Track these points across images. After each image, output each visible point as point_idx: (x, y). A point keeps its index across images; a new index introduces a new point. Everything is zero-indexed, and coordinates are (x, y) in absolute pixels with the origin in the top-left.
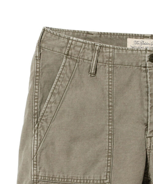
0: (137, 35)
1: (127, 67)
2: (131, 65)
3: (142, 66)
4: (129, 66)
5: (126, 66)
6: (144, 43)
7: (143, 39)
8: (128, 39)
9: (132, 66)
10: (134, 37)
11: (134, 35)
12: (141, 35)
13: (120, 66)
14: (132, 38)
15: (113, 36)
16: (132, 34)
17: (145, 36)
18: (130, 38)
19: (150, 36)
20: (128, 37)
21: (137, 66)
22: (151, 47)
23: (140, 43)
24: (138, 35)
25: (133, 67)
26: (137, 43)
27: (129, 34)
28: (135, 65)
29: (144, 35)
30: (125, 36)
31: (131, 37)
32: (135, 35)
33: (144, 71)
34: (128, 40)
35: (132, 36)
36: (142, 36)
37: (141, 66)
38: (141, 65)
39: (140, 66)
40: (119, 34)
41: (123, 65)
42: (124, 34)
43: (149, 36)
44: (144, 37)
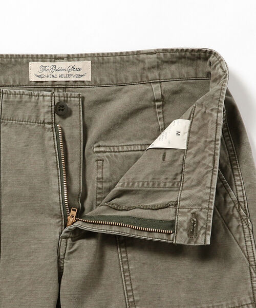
0: (44, 57)
1: (21, 124)
2: (28, 119)
3: (46, 121)
4: (25, 122)
5: (21, 122)
6: (57, 68)
7: (54, 62)
8: (30, 63)
9: (30, 122)
10: (40, 59)
11: (39, 57)
12: (51, 55)
13: (11, 121)
14: (37, 61)
15: (5, 59)
16: (37, 55)
17: (58, 56)
18: (33, 61)
19: (66, 56)
20: (31, 59)
21: (38, 123)
22: (68, 74)
23: (49, 68)
24: (46, 55)
25: (32, 123)
26: (45, 69)
27: (32, 55)
28: (34, 121)
29: (55, 56)
30: (25, 59)
31: (35, 59)
32: (42, 55)
33: (49, 129)
34: (30, 66)
35: (37, 58)
36: (53, 57)
37: (44, 123)
38: (44, 121)
39: (42, 122)
40: (16, 55)
41: (15, 121)
42: (23, 55)
43: (63, 56)
44: (56, 58)
